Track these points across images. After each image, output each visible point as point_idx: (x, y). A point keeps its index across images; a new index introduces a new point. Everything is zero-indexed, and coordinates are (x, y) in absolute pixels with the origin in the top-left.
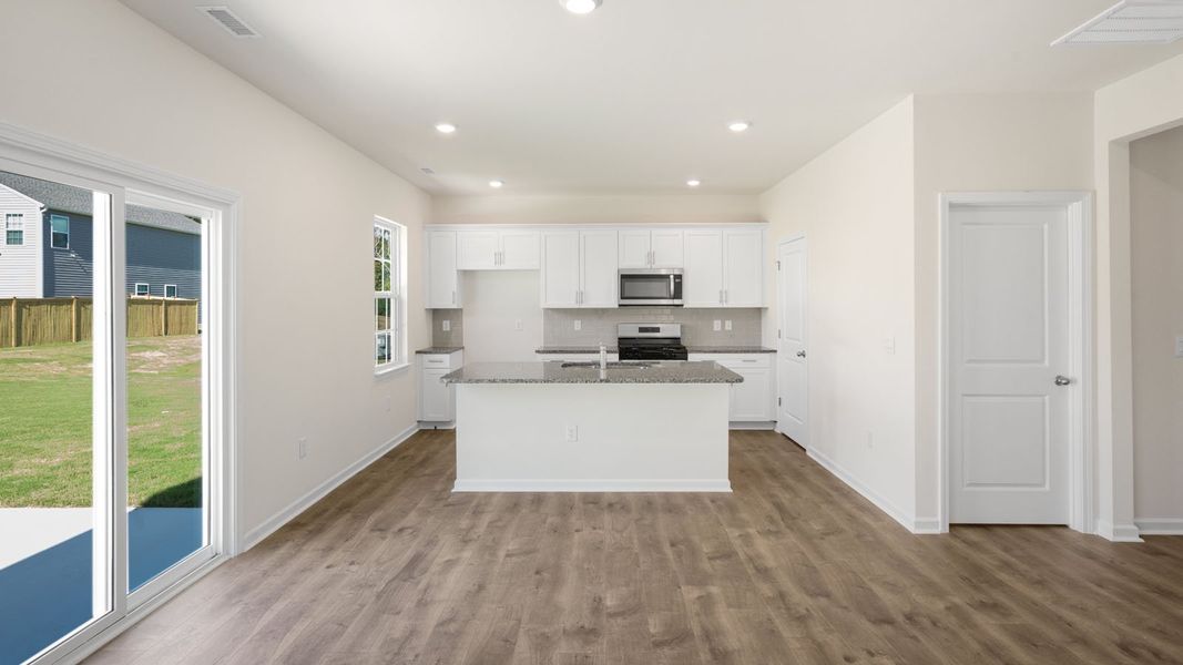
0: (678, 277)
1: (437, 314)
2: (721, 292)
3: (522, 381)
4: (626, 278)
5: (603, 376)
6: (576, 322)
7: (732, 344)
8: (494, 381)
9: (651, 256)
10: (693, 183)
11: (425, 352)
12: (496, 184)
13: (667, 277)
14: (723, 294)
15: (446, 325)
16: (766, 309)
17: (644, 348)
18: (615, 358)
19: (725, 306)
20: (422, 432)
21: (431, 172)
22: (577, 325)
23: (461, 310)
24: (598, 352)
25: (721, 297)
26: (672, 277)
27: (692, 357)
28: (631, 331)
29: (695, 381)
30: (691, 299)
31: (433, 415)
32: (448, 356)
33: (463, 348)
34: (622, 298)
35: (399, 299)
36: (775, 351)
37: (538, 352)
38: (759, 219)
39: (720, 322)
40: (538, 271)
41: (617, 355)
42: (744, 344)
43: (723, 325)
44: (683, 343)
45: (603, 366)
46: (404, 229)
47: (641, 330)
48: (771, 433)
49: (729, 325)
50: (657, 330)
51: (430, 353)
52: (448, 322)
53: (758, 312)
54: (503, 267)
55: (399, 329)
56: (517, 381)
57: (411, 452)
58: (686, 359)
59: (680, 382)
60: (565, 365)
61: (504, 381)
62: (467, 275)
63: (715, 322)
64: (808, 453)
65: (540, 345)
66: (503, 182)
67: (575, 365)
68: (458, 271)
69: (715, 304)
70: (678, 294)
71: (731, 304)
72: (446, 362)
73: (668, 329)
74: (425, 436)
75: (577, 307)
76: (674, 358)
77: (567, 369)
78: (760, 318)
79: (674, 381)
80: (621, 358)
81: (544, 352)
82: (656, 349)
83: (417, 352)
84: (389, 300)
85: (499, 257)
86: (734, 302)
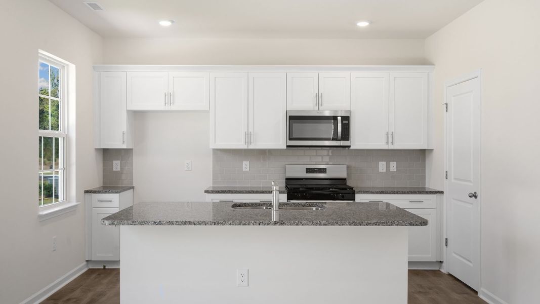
0: (346, 119)
1: (107, 154)
2: (387, 134)
3: (190, 223)
4: (294, 120)
5: (275, 218)
6: (244, 163)
7: (396, 184)
8: (160, 223)
9: (319, 98)
10: (363, 24)
11: (95, 192)
12: (165, 23)
13: (335, 118)
14: (389, 136)
15: (116, 165)
16: (431, 150)
17: (312, 189)
18: (284, 198)
19: (391, 147)
20: (91, 272)
21: (98, 8)
22: (246, 165)
23: (131, 150)
24: (271, 192)
25: (388, 138)
26: (339, 118)
27: (359, 198)
28: (299, 172)
29: (376, 224)
30: (357, 141)
31: (101, 255)
32: (117, 195)
33: (133, 188)
34: (290, 139)
35: (67, 139)
36: (442, 192)
37: (207, 192)
38: (424, 62)
39: (384, 163)
40: (208, 112)
41: (285, 196)
42: (408, 185)
43: (388, 167)
44: (350, 183)
45: (275, 206)
46: (72, 68)
47: (309, 171)
48: (437, 273)
49: (393, 166)
50: (323, 171)
51: (99, 192)
52: (119, 162)
53: (422, 154)
54: (173, 108)
55: (67, 169)
56: (185, 223)
57: (77, 293)
58: (354, 199)
59: (360, 224)
60: (235, 206)
61: (171, 223)
62: (138, 117)
63: (380, 163)
64: (481, 296)
65: (209, 185)
66: (173, 22)
67: (245, 205)
68: (128, 111)
69: (381, 145)
70: (346, 135)
71: (397, 146)
72: (114, 202)
73: (335, 170)
74: (93, 276)
75: (245, 147)
76: (343, 198)
77: (238, 210)
78: (424, 160)
79: (354, 223)
80: (289, 198)
81: (212, 192)
82: (322, 189)
83: (87, 192)
84: (57, 140)
85: (169, 98)
86: (400, 144)
